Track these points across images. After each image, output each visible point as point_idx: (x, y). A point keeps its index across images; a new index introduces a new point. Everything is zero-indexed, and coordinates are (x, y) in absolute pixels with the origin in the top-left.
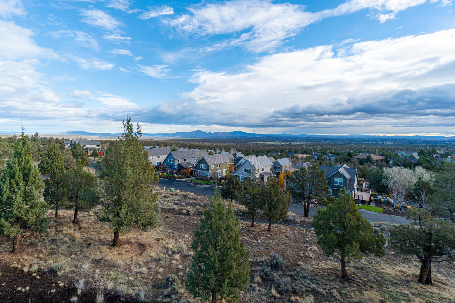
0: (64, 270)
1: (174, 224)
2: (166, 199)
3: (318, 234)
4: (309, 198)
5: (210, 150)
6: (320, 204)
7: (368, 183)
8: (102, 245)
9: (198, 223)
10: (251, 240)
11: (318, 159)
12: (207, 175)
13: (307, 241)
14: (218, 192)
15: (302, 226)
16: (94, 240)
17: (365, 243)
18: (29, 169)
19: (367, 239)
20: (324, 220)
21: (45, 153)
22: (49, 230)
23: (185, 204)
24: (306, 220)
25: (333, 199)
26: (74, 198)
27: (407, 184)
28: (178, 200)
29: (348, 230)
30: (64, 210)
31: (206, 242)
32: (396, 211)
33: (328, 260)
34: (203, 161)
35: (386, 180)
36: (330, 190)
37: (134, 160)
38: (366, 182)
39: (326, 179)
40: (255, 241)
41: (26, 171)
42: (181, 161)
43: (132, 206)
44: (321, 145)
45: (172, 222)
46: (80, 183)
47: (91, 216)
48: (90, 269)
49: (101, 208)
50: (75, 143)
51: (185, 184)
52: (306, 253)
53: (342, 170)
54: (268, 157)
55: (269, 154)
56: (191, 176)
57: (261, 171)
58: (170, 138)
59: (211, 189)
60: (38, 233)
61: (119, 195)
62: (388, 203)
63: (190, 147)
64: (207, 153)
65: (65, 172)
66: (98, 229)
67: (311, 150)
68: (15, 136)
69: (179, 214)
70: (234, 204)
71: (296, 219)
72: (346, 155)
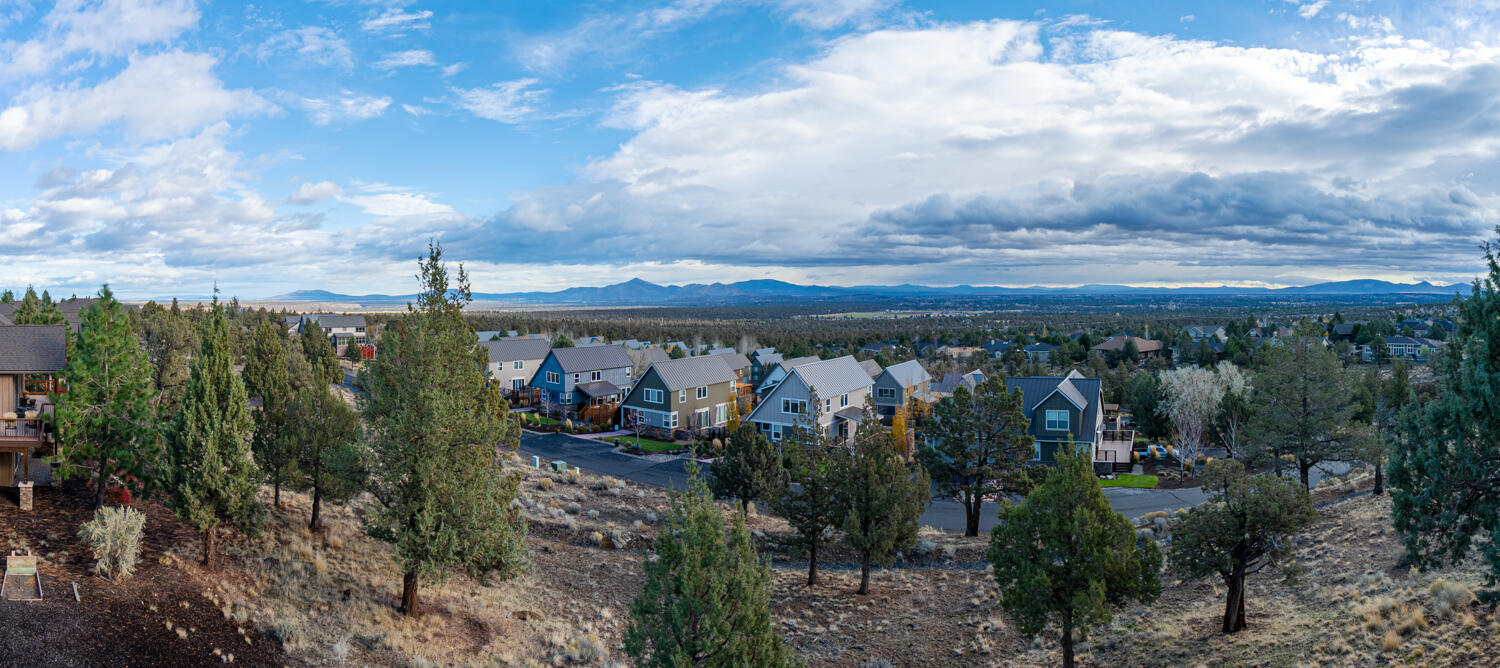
0: (297, 642)
1: (566, 574)
2: (542, 494)
3: (1003, 580)
4: (981, 477)
5: (674, 344)
6: (1010, 490)
7: (1127, 415)
8: (377, 602)
9: (639, 574)
10: (808, 628)
11: (1004, 360)
12: (667, 424)
13: (974, 606)
14: (698, 476)
15: (961, 564)
16: (358, 585)
17: (1117, 578)
18: (228, 383)
19: (1124, 564)
20: (1019, 536)
21: (252, 347)
22: (264, 534)
23: (597, 513)
24: (973, 544)
25: (1045, 472)
26: (311, 464)
27: (1205, 407)
28: (579, 500)
29: (1078, 551)
30: (292, 493)
31: (664, 634)
32: (1185, 475)
33: (1030, 648)
34: (650, 378)
35: (1164, 401)
36: (1037, 447)
37: (452, 374)
38: (1124, 412)
39: (1025, 417)
40: (820, 629)
41: (222, 387)
42: (585, 379)
43: (447, 506)
44: (1013, 318)
45: (560, 565)
46: (322, 428)
47: (348, 517)
48: (352, 659)
49: (371, 502)
50: (309, 321)
51: (599, 452)
52: (973, 643)
53: (1066, 387)
54: (859, 361)
55: (863, 350)
56: (617, 427)
57: (837, 407)
58: (549, 308)
59: (677, 469)
60: (245, 536)
61: (414, 472)
62: (1170, 461)
63: (611, 334)
64: (664, 355)
65: (292, 395)
66: (366, 558)
67: (986, 334)
68: (200, 306)
69: (581, 544)
70: (754, 515)
71: (945, 546)
72: (1077, 344)
